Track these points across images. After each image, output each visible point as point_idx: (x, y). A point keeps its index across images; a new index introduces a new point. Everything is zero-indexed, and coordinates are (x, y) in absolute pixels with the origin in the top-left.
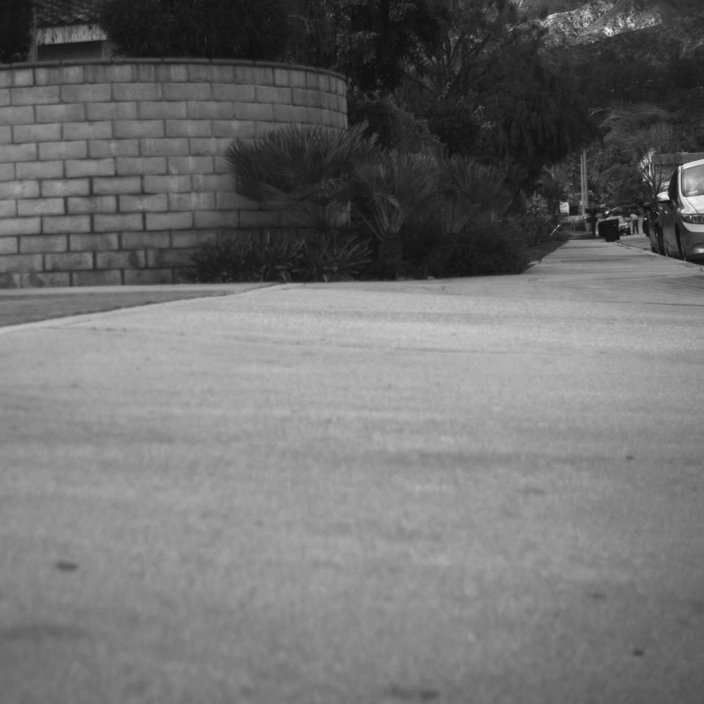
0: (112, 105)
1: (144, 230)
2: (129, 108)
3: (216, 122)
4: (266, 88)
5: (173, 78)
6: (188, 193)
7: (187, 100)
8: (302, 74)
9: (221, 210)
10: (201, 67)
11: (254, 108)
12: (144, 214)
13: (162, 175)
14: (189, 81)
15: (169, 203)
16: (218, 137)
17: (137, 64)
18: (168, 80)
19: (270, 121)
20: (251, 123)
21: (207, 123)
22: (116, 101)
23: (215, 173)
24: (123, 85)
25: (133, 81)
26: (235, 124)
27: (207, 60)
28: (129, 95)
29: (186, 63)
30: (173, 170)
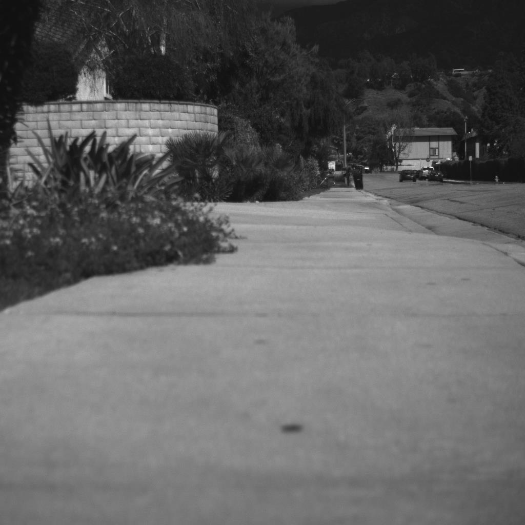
0: (116, 121)
2: (123, 122)
3: (162, 129)
4: (184, 114)
5: (143, 109)
7: (149, 119)
8: (199, 107)
10: (156, 105)
11: (178, 123)
14: (151, 111)
16: (162, 136)
17: (128, 103)
18: (141, 110)
19: (185, 129)
20: (177, 130)
21: (157, 130)
22: (118, 119)
24: (121, 112)
25: (126, 111)
26: (170, 130)
27: (158, 101)
28: (124, 117)
29: (149, 103)
30: (143, 151)
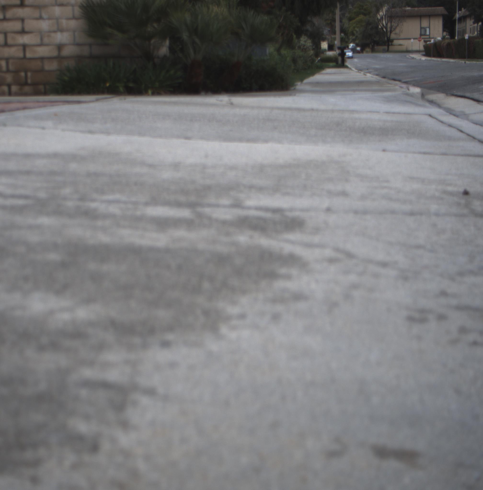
1: (25, 57)
6: (55, 32)
9: (78, 45)
12: (24, 47)
13: (37, 19)
15: (42, 39)
23: (74, 18)
30: (44, 16)
